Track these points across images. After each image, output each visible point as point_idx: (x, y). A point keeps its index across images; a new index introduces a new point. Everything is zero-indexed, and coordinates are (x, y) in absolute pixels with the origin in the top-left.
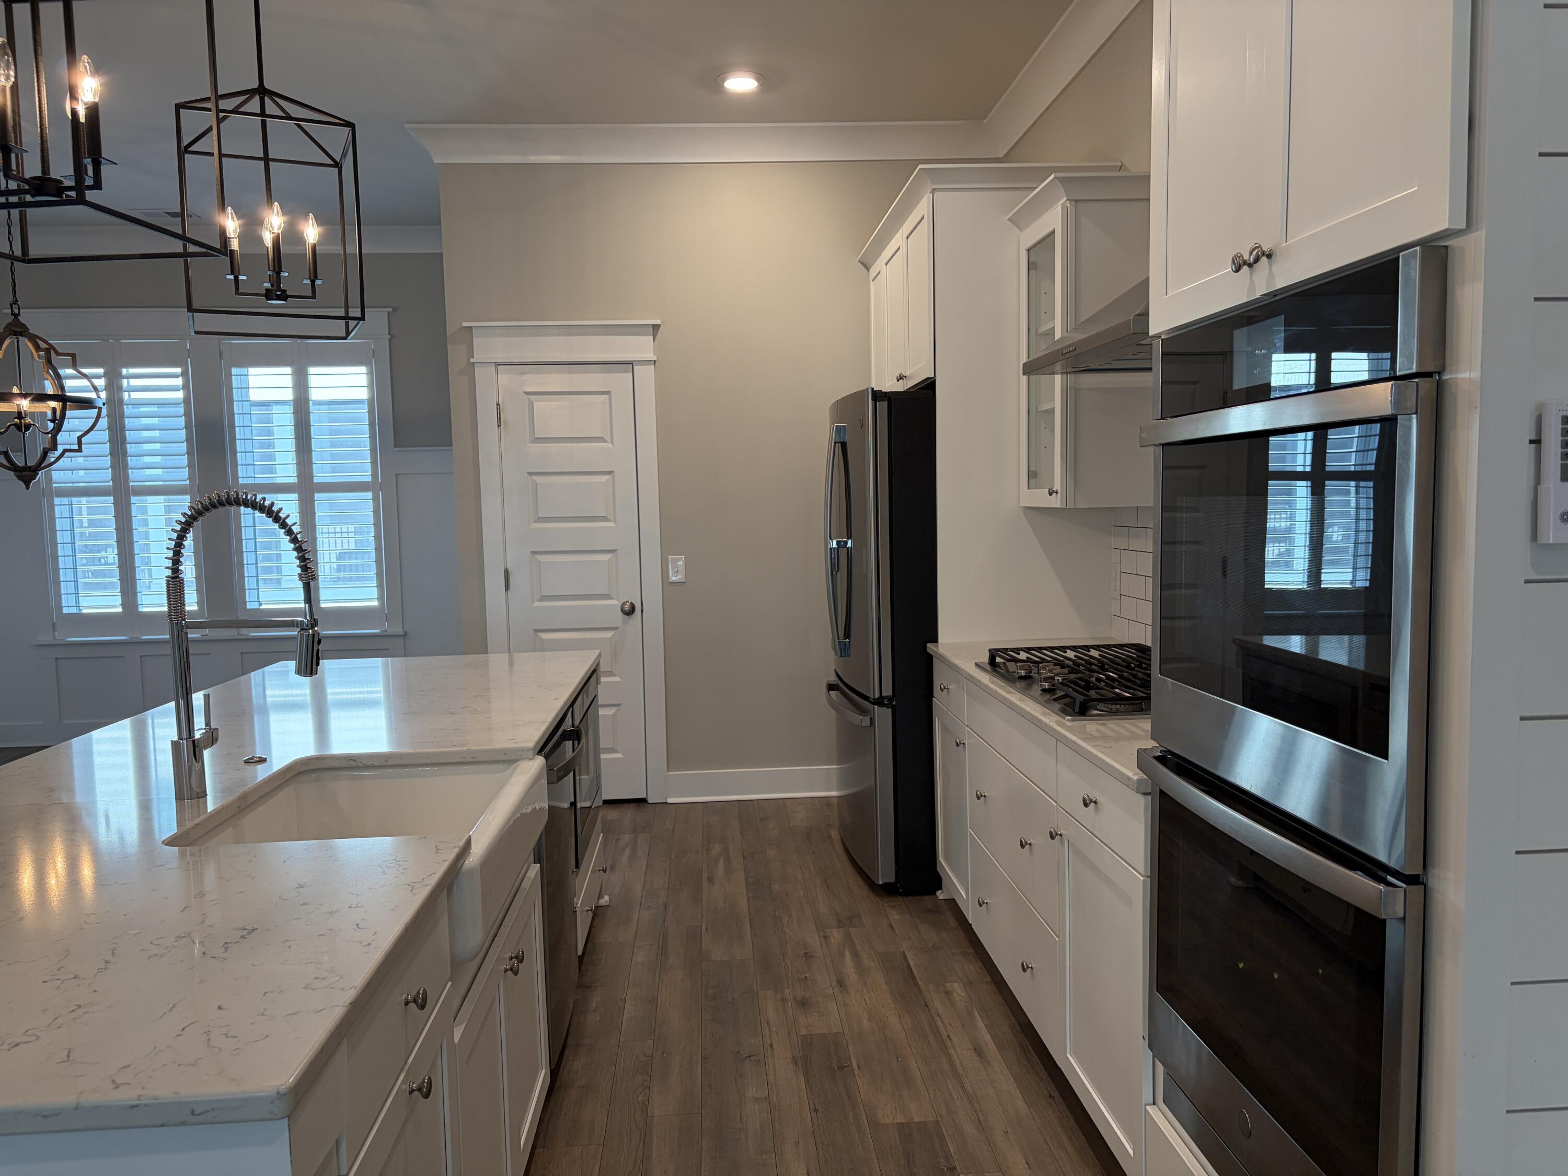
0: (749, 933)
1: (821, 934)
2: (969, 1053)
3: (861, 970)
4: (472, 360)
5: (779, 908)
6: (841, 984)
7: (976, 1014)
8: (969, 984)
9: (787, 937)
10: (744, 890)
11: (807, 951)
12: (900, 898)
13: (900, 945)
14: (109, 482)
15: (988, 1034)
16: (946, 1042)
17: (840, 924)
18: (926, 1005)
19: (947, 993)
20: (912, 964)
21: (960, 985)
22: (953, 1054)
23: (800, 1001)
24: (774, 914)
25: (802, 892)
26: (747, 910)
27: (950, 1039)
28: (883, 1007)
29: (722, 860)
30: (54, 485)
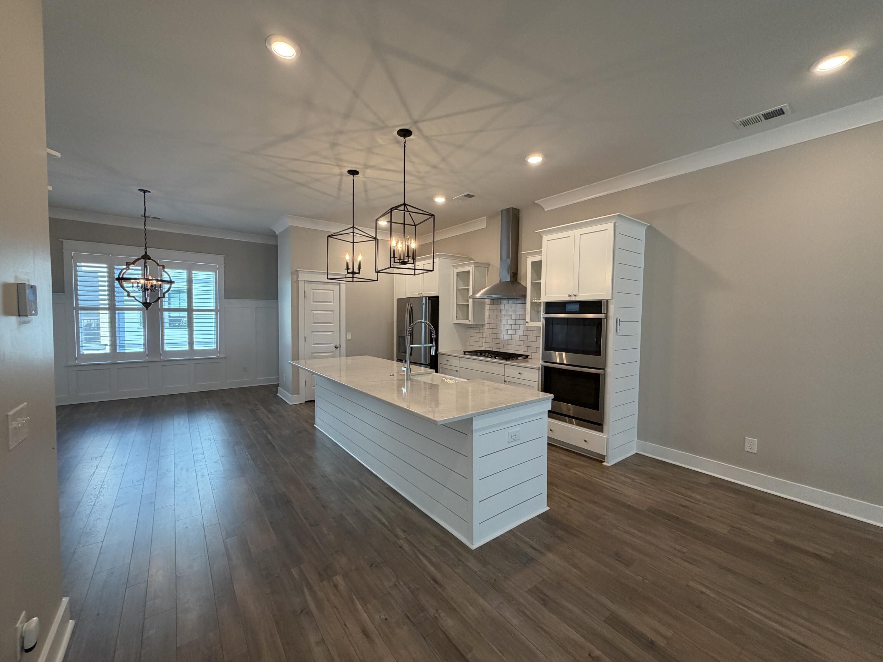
4: (298, 279)
14: (106, 305)
30: (79, 306)
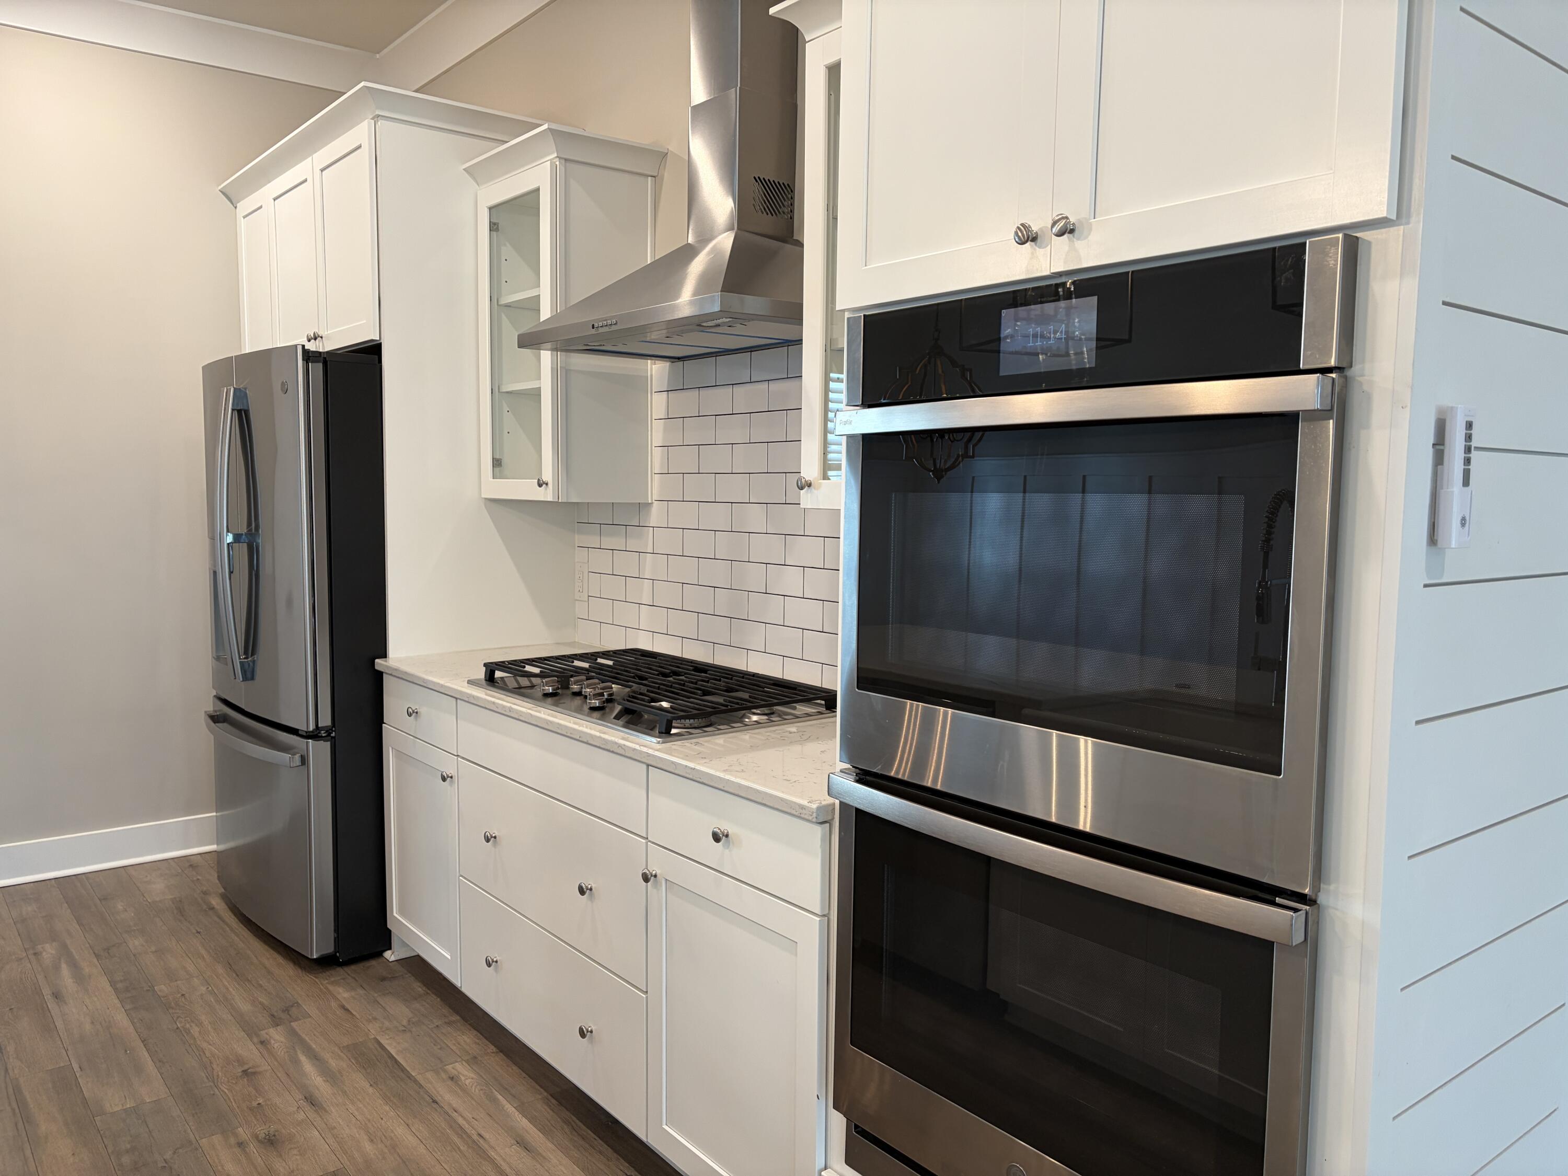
0: (149, 1059)
1: (255, 1040)
2: (513, 1150)
3: (331, 1076)
5: (178, 1017)
6: (311, 1101)
7: (500, 1097)
8: (473, 1061)
9: (208, 1054)
10: (117, 1001)
11: (246, 1067)
12: (339, 970)
13: (366, 1030)
15: (524, 1119)
16: (479, 1141)
17: (276, 1021)
18: (435, 1102)
19: (452, 1079)
20: (393, 1052)
21: (463, 1064)
22: (496, 1157)
23: (265, 1138)
24: (176, 1027)
25: (203, 989)
26: (131, 1029)
27: (482, 1137)
28: (382, 1119)
29: (64, 966)
